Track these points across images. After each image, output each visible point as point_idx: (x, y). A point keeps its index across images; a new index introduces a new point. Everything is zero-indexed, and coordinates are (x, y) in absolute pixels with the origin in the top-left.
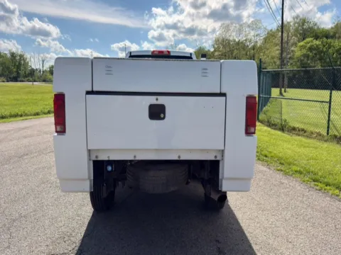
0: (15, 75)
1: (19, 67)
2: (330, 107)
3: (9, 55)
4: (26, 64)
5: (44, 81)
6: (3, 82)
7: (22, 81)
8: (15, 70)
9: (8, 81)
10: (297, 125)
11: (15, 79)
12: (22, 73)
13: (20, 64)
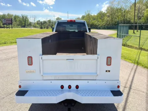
0: (24, 25)
1: (25, 21)
2: (140, 38)
3: (21, 17)
4: (28, 21)
5: (35, 27)
6: (20, 28)
7: (27, 27)
8: (24, 23)
9: (21, 27)
10: (130, 45)
11: (24, 27)
12: (27, 24)
13: (26, 20)
